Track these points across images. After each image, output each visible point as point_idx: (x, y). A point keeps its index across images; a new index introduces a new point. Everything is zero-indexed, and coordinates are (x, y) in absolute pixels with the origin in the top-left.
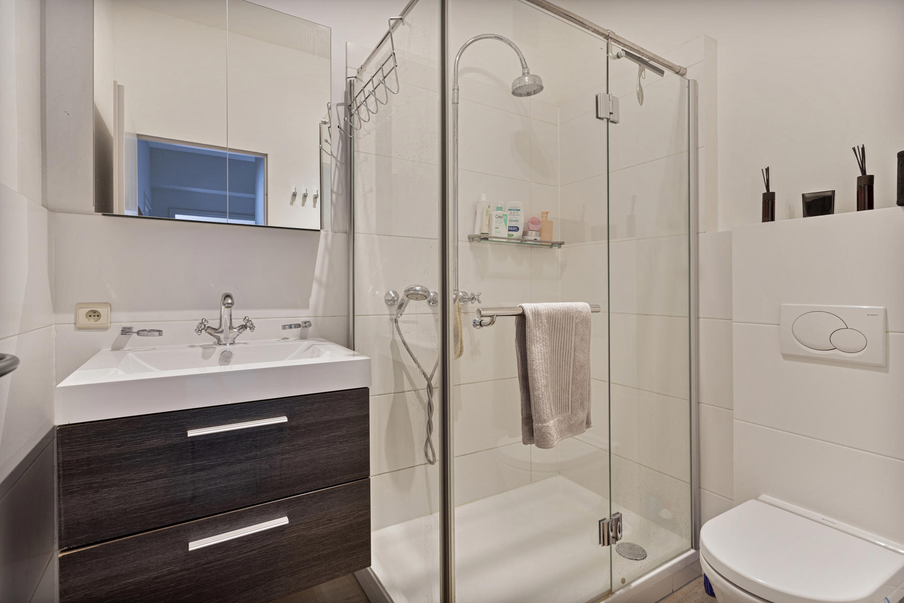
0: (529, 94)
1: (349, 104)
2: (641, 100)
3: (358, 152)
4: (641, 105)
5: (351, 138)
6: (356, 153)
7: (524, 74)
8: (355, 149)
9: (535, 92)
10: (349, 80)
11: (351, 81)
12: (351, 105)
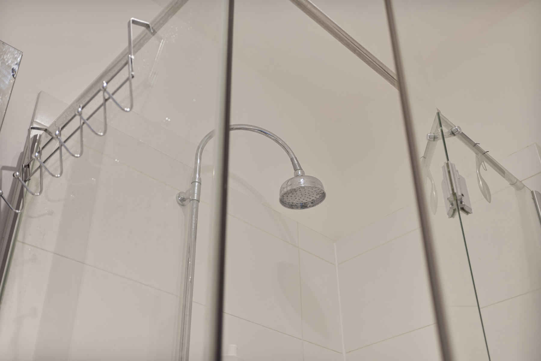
0: (304, 206)
1: (26, 163)
2: (488, 196)
3: (23, 243)
4: (490, 202)
5: (16, 214)
6: (18, 245)
7: (297, 176)
8: (20, 238)
9: (314, 203)
10: (34, 132)
11: (36, 136)
12: (28, 166)
